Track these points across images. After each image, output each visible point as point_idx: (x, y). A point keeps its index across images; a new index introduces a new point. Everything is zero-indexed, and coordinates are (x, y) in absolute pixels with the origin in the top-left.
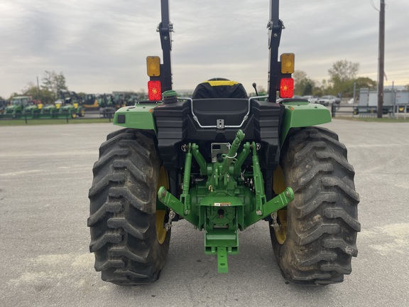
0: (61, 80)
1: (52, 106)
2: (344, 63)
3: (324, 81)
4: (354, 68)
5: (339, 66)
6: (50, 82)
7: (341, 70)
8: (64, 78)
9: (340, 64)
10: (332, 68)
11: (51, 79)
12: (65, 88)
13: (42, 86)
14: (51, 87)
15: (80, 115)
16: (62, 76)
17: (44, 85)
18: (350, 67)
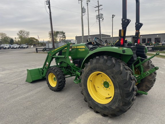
2: (23, 31)
3: (16, 38)
4: (27, 34)
5: (21, 32)
7: (22, 34)
9: (21, 31)
10: (19, 33)
18: (26, 33)
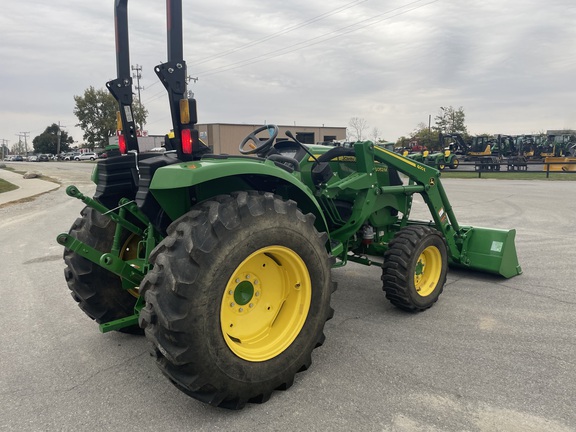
0: (458, 119)
1: (439, 154)
6: (444, 122)
8: (463, 115)
11: (447, 118)
12: (463, 129)
13: (434, 128)
14: (445, 128)
15: (452, 167)
16: (461, 113)
17: (437, 126)
